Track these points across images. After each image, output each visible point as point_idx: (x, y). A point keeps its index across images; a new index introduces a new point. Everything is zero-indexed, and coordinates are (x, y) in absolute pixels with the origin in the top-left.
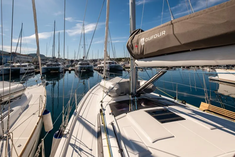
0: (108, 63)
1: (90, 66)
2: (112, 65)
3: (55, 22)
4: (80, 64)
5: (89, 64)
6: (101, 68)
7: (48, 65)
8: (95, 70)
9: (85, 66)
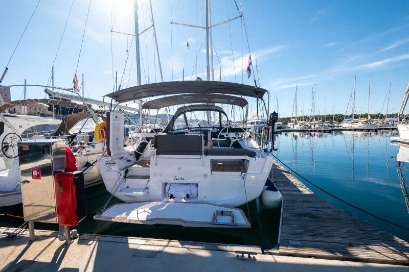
0: (255, 123)
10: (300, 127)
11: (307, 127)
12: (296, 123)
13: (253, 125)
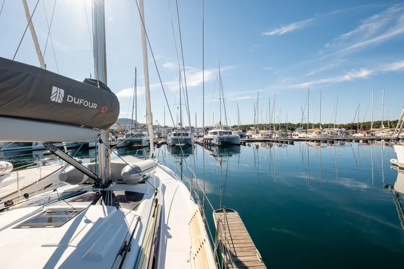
0: (218, 133)
1: (189, 137)
2: (225, 136)
3: (136, 70)
4: (175, 135)
5: (187, 135)
6: (209, 141)
7: (128, 136)
8: (196, 142)
9: (180, 137)
10: (262, 137)
11: (268, 137)
12: (257, 133)
13: (216, 136)
